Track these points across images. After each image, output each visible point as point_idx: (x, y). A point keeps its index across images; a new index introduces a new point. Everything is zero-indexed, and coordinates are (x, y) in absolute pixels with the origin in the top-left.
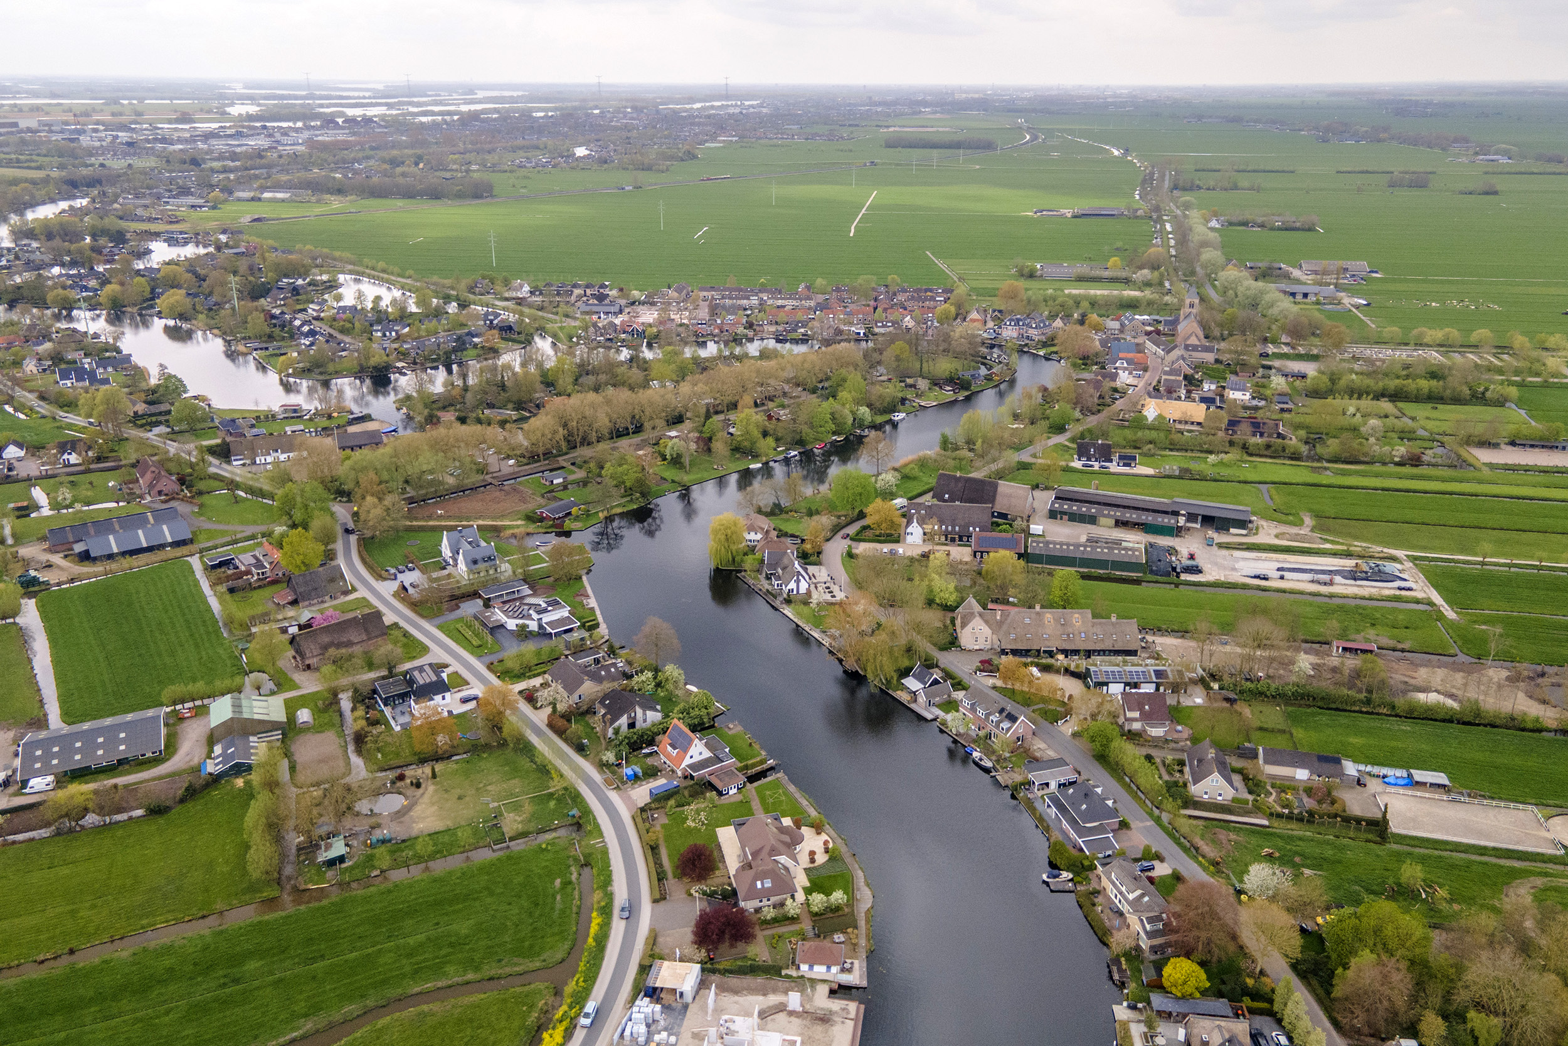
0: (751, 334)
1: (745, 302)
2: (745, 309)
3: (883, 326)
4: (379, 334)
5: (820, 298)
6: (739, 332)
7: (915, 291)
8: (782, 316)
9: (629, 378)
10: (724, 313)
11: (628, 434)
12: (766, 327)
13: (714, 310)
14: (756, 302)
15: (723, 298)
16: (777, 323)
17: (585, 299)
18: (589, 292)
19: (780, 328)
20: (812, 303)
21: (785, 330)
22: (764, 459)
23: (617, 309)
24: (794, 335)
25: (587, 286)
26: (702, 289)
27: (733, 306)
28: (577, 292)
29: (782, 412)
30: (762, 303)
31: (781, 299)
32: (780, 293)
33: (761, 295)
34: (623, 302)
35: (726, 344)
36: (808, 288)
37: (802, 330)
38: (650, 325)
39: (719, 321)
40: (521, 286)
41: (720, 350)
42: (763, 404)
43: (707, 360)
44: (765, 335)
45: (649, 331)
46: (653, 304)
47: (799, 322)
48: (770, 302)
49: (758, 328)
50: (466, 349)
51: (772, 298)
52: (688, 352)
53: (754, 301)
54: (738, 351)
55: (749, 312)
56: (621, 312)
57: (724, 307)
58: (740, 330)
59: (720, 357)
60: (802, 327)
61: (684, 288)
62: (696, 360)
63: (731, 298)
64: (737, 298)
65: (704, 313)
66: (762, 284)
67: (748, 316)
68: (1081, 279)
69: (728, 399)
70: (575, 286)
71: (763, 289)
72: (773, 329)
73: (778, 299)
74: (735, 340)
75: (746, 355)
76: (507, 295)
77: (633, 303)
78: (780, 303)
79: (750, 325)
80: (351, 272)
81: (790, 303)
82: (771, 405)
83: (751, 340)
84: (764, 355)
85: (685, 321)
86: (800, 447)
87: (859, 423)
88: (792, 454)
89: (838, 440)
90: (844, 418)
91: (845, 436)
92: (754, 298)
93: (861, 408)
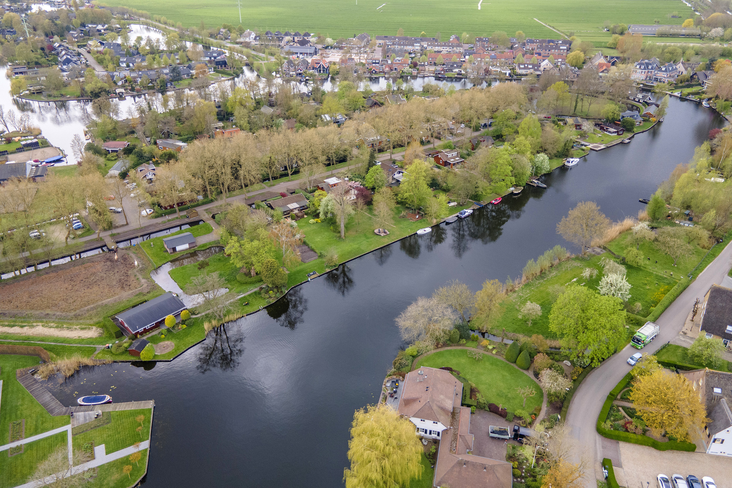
0: (415, 72)
1: (409, 48)
2: (410, 53)
3: (525, 68)
4: (124, 65)
5: (467, 46)
6: (405, 70)
7: (540, 42)
8: (440, 59)
9: (301, 111)
10: (394, 55)
11: (287, 175)
12: (427, 68)
13: (386, 54)
14: (419, 48)
15: (393, 44)
16: (435, 64)
17: (292, 43)
18: (296, 39)
19: (439, 68)
20: (462, 50)
21: (443, 70)
22: (435, 222)
23: (312, 51)
24: (450, 74)
25: (296, 35)
26: (378, 38)
27: (401, 50)
28: (287, 38)
29: (450, 155)
30: (423, 49)
31: (438, 46)
32: (436, 41)
33: (422, 43)
34: (319, 46)
35: (395, 80)
36: (458, 38)
37: (457, 70)
38: (335, 63)
39: (389, 62)
40: (250, 34)
41: (389, 86)
42: (429, 142)
43: (376, 94)
44: (426, 74)
45: (333, 68)
46: (341, 48)
47: (455, 63)
48: (429, 48)
49: (421, 68)
50: (181, 79)
51: (431, 45)
52: (362, 86)
53: (417, 47)
54: (404, 86)
55: (413, 55)
56: (316, 53)
57: (394, 51)
58: (407, 69)
59: (389, 92)
60: (458, 67)
61: (365, 37)
62: (367, 95)
63: (399, 45)
64: (404, 45)
65: (378, 55)
66: (423, 35)
67: (412, 58)
68: (662, 35)
69: (395, 137)
70: (287, 34)
71: (423, 39)
72: (432, 68)
73: (435, 46)
74: (402, 77)
75: (411, 91)
76: (238, 40)
77: (326, 48)
78: (437, 49)
79: (414, 65)
80: (143, 23)
81: (445, 50)
82: (438, 143)
83: (414, 77)
84: (427, 91)
85: (364, 61)
86: (474, 202)
87: (536, 172)
88: (467, 214)
89: (515, 192)
90: (523, 168)
91: (522, 188)
92: (417, 45)
93: (538, 155)
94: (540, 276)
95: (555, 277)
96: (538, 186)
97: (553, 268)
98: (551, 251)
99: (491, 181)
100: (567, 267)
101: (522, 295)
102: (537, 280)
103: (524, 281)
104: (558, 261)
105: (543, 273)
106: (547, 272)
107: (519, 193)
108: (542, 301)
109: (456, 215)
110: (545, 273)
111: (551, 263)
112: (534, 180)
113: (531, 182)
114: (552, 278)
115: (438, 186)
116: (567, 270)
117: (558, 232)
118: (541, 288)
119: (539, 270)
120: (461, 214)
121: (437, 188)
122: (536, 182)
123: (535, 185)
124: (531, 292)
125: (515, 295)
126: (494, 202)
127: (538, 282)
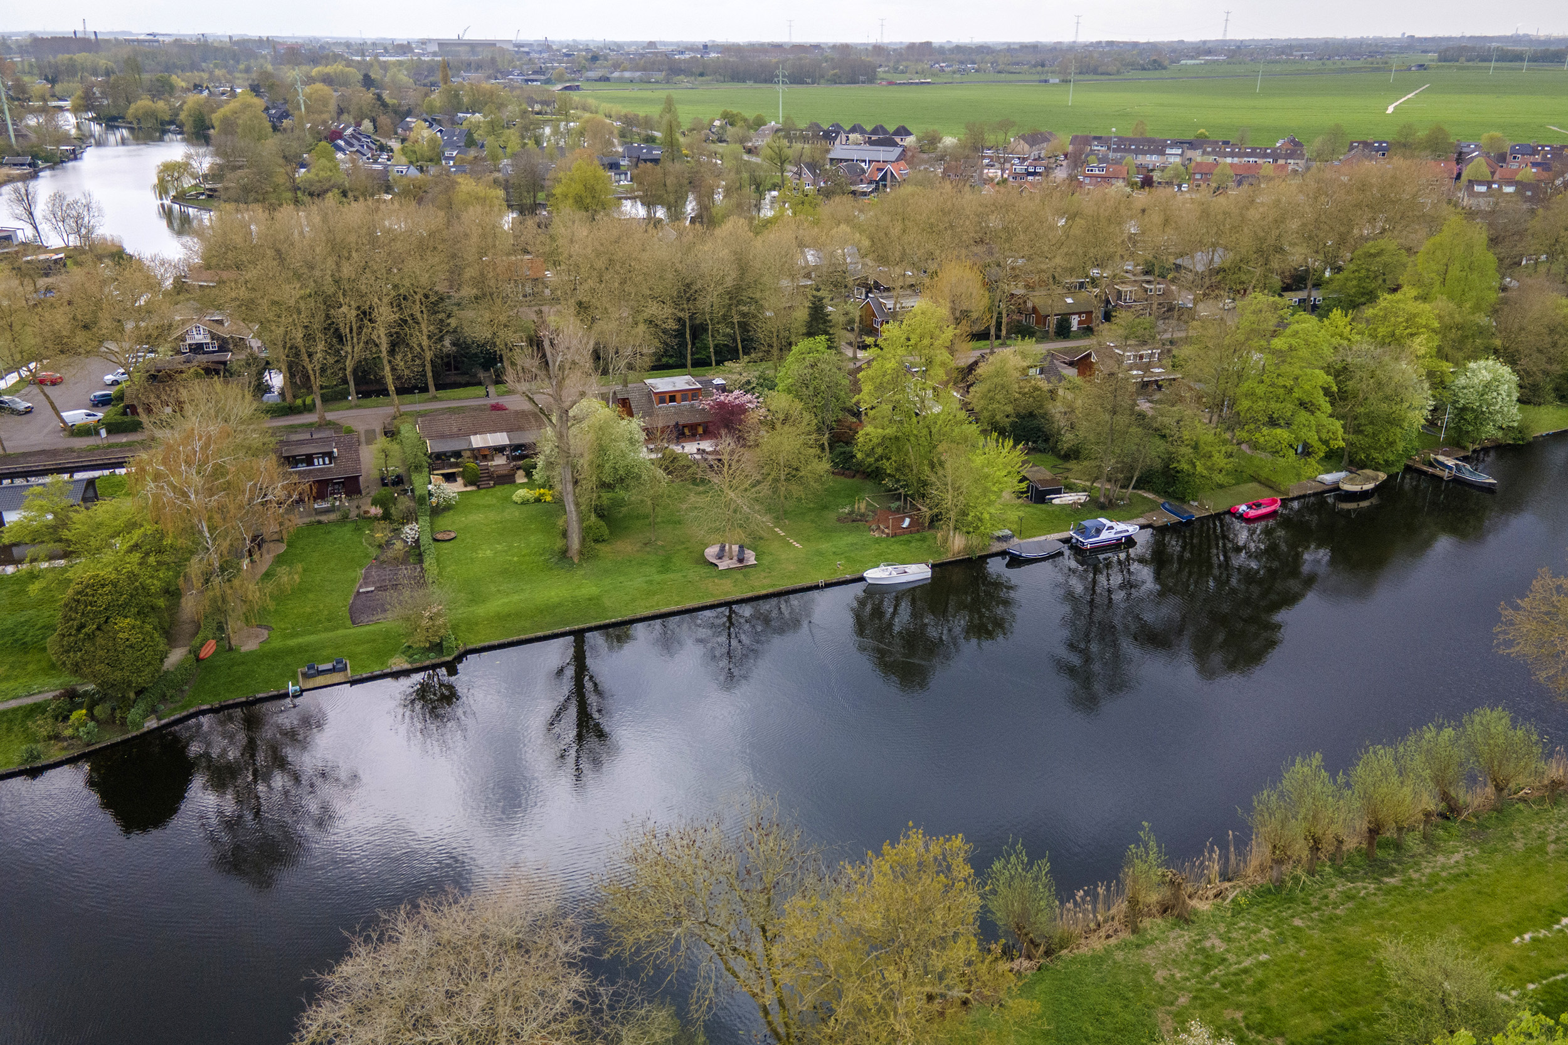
14: (1177, 160)
15: (1110, 150)
23: (893, 156)
26: (1077, 140)
29: (1130, 358)
51: (1212, 153)
53: (1173, 157)
56: (900, 160)
79: (1144, 184)
86: (1162, 501)
87: (1458, 429)
88: (1105, 535)
89: (1347, 487)
90: (1395, 397)
91: (1382, 476)
92: (1174, 151)
93: (1472, 365)
94: (1368, 855)
95: (1456, 878)
96: (1457, 481)
97: (1455, 827)
98: (1448, 733)
99: (1234, 422)
100: (1542, 836)
101: (1220, 947)
102: (1341, 874)
103: (1262, 869)
104: (1490, 790)
105: (1385, 845)
106: (1413, 842)
107: (1364, 495)
108: (1340, 1017)
109: (1065, 535)
110: (1398, 846)
111: (1445, 797)
112: (1441, 458)
113: (1431, 465)
114: (1433, 880)
115: (1046, 440)
116: (1541, 850)
117: (1509, 644)
118: (1354, 931)
119: (1363, 825)
120: (1082, 531)
121: (1041, 444)
122: (1451, 463)
123: (1445, 474)
124: (1281, 939)
125: (1180, 940)
126: (1243, 508)
127: (1343, 886)
